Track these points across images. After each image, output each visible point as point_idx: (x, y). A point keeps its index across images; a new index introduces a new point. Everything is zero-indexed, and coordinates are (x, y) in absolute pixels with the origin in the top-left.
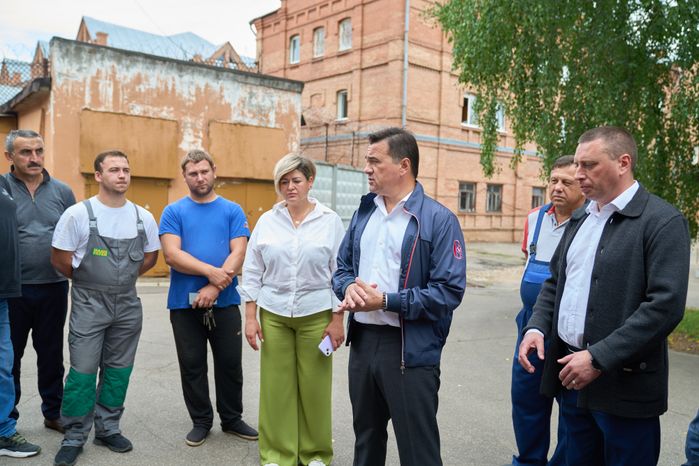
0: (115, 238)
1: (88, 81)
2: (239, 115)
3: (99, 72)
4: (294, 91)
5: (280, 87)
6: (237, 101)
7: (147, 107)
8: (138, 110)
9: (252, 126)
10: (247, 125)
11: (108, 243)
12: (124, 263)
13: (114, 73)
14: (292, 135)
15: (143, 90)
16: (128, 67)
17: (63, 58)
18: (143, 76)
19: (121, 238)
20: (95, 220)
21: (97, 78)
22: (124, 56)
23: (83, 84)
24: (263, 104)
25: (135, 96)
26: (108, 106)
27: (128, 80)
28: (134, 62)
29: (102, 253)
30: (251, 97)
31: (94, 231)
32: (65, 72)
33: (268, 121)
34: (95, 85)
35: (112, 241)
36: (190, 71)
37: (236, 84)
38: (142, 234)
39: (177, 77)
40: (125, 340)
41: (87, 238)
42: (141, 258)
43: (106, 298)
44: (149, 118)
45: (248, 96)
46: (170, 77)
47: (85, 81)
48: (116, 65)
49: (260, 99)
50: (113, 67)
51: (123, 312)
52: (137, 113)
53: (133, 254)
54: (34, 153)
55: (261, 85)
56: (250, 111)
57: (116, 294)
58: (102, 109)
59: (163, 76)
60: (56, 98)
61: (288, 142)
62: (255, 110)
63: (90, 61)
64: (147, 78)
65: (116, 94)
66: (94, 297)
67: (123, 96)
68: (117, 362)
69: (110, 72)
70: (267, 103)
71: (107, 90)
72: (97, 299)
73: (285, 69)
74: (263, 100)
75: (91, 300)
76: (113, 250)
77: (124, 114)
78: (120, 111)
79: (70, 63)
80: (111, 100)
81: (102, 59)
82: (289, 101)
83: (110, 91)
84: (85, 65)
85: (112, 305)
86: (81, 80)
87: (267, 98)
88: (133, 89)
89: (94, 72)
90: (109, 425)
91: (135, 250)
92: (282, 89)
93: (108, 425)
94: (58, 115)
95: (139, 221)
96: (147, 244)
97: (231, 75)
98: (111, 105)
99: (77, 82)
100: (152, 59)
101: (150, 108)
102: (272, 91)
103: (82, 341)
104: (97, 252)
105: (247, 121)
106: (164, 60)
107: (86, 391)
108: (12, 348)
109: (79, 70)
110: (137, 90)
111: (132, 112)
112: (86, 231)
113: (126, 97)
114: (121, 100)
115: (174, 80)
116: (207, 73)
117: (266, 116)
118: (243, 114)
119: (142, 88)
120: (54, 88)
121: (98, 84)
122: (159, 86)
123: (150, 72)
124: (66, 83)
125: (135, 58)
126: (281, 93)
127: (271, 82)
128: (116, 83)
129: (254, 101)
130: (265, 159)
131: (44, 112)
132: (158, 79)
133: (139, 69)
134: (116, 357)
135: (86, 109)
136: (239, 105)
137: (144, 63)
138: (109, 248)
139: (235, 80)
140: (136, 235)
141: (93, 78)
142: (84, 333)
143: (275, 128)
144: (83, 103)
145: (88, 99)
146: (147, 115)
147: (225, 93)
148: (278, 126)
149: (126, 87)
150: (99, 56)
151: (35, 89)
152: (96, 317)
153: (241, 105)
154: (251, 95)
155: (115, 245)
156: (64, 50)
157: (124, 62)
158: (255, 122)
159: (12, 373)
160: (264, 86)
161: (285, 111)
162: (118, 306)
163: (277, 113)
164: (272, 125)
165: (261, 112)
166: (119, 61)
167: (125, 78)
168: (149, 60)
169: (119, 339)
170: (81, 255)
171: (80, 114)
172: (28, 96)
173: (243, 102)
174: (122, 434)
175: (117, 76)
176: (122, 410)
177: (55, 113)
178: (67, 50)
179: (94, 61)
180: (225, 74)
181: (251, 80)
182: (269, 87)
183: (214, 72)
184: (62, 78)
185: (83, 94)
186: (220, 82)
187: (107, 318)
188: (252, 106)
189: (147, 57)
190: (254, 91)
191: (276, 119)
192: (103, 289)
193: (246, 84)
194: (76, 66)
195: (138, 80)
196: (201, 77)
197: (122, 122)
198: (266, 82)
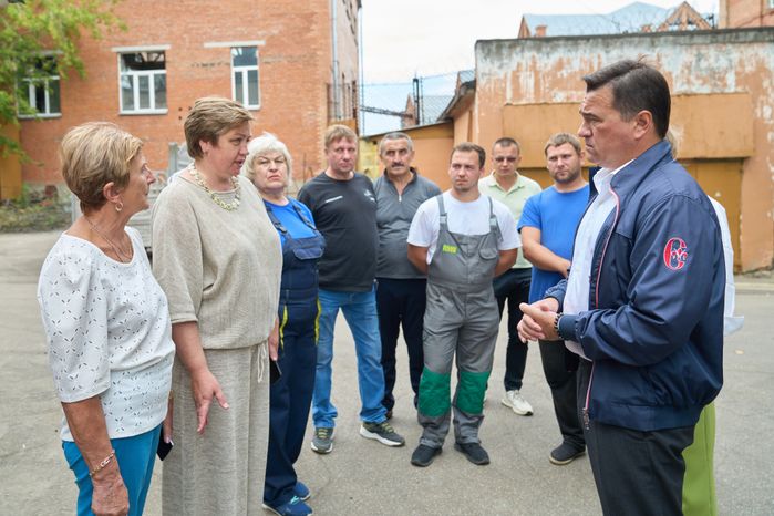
0: (466, 234)
1: (510, 76)
2: (683, 84)
3: (519, 65)
4: (763, 41)
5: (741, 39)
6: (680, 67)
7: (570, 93)
8: (560, 97)
9: (701, 94)
10: (695, 95)
11: (457, 240)
12: (474, 261)
13: (535, 63)
14: (762, 98)
15: (565, 75)
16: (548, 54)
17: (485, 58)
18: (565, 61)
19: (472, 234)
20: (445, 215)
21: (518, 71)
22: (544, 44)
23: (504, 80)
24: (715, 66)
25: (557, 83)
26: (530, 98)
27: (549, 68)
28: (554, 48)
29: (450, 249)
30: (699, 60)
31: (444, 227)
32: (487, 71)
33: (725, 85)
34: (516, 78)
35: (461, 237)
36: (618, 44)
37: (678, 48)
38: (495, 230)
39: (603, 54)
40: (480, 343)
41: (437, 233)
42: (494, 256)
43: (456, 297)
44: (573, 103)
45: (694, 59)
46: (595, 55)
47: (506, 76)
48: (535, 54)
49: (712, 60)
50: (533, 57)
51: (475, 312)
52: (559, 101)
53: (483, 251)
54: (397, 154)
55: (712, 42)
56: (698, 77)
57: (466, 294)
58: (524, 102)
59: (587, 56)
60: (480, 98)
61: (756, 107)
62: (704, 74)
63: (510, 55)
64: (569, 62)
65: (537, 84)
66: (445, 294)
67: (545, 86)
68: (472, 366)
69: (530, 63)
70: (723, 63)
71: (527, 81)
72: (448, 297)
73: (762, 16)
74: (717, 60)
75: (442, 298)
76: (462, 246)
77: (545, 103)
78: (542, 101)
79: (492, 63)
80: (532, 91)
81: (522, 51)
82: (757, 55)
83: (531, 82)
84: (505, 61)
85: (463, 304)
86: (502, 76)
87: (721, 57)
88: (555, 76)
89: (514, 67)
90: (468, 431)
91: (486, 247)
92: (744, 42)
93: (465, 431)
94: (482, 114)
95: (492, 216)
96: (502, 240)
97: (671, 38)
98: (532, 96)
99: (498, 80)
100: (573, 40)
101: (574, 92)
102: (730, 46)
103: (434, 339)
104: (446, 248)
105: (694, 89)
106: (587, 38)
107: (438, 391)
108: (379, 339)
109: (501, 67)
110: (559, 76)
111: (554, 100)
112: (437, 227)
113: (547, 85)
114: (542, 89)
115: (599, 57)
116: (639, 42)
117: (722, 79)
118: (688, 82)
119: (565, 73)
120: (478, 89)
121: (518, 77)
122: (583, 66)
123: (572, 55)
124: (489, 82)
125: (556, 42)
126: (742, 47)
127: (728, 36)
128: (537, 73)
129: (703, 64)
130: (722, 133)
131: (471, 113)
132: (581, 59)
133: (560, 53)
134: (471, 360)
135: (508, 104)
136: (683, 72)
137: (565, 46)
138: (458, 245)
139: (675, 43)
140: (488, 231)
141: (514, 72)
142: (435, 331)
143: (736, 93)
144: (504, 98)
145: (509, 94)
146: (570, 101)
147: (664, 61)
148: (739, 89)
149: (548, 74)
150: (518, 49)
151: (462, 93)
152: (446, 316)
153: (686, 71)
154: (699, 57)
155: (464, 241)
156: (486, 51)
157: (544, 49)
158: (706, 89)
159: (382, 363)
160: (717, 42)
161: (749, 69)
162: (469, 306)
163: (737, 74)
164: (732, 90)
165: (715, 76)
166: (539, 49)
167: (546, 65)
168: (570, 43)
169: (472, 341)
170: (433, 251)
171: (502, 110)
172: (459, 100)
173: (689, 68)
174: (481, 445)
175: (538, 65)
176: (481, 418)
177: (480, 112)
178: (489, 50)
179: (514, 56)
180: (662, 39)
181: (698, 39)
182: (724, 43)
183: (648, 39)
184: (485, 78)
185: (504, 90)
186: (657, 49)
187: (458, 318)
188: (701, 70)
189: (568, 38)
190: (703, 51)
191: (736, 81)
192: (452, 287)
193: (691, 45)
194: (497, 64)
195: (560, 65)
196: (632, 49)
197: (544, 112)
198: (720, 37)
